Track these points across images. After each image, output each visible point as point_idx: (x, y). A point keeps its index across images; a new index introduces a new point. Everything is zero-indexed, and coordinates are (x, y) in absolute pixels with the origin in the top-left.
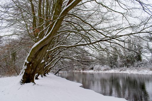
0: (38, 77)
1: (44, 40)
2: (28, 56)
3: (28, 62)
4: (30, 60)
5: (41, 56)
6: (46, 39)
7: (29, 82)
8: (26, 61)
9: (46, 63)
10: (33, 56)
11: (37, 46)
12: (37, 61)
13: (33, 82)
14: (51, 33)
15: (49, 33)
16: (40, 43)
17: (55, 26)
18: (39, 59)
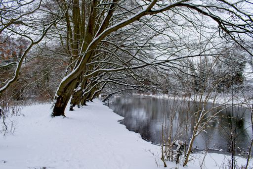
0: (73, 108)
1: (72, 75)
2: (58, 90)
3: (57, 96)
4: (60, 94)
5: (70, 89)
6: (74, 73)
7: (59, 115)
8: (56, 95)
9: (84, 90)
10: (62, 90)
11: (66, 80)
12: (66, 95)
13: (63, 115)
14: (79, 67)
15: (78, 67)
16: (69, 78)
17: (83, 59)
18: (69, 93)
